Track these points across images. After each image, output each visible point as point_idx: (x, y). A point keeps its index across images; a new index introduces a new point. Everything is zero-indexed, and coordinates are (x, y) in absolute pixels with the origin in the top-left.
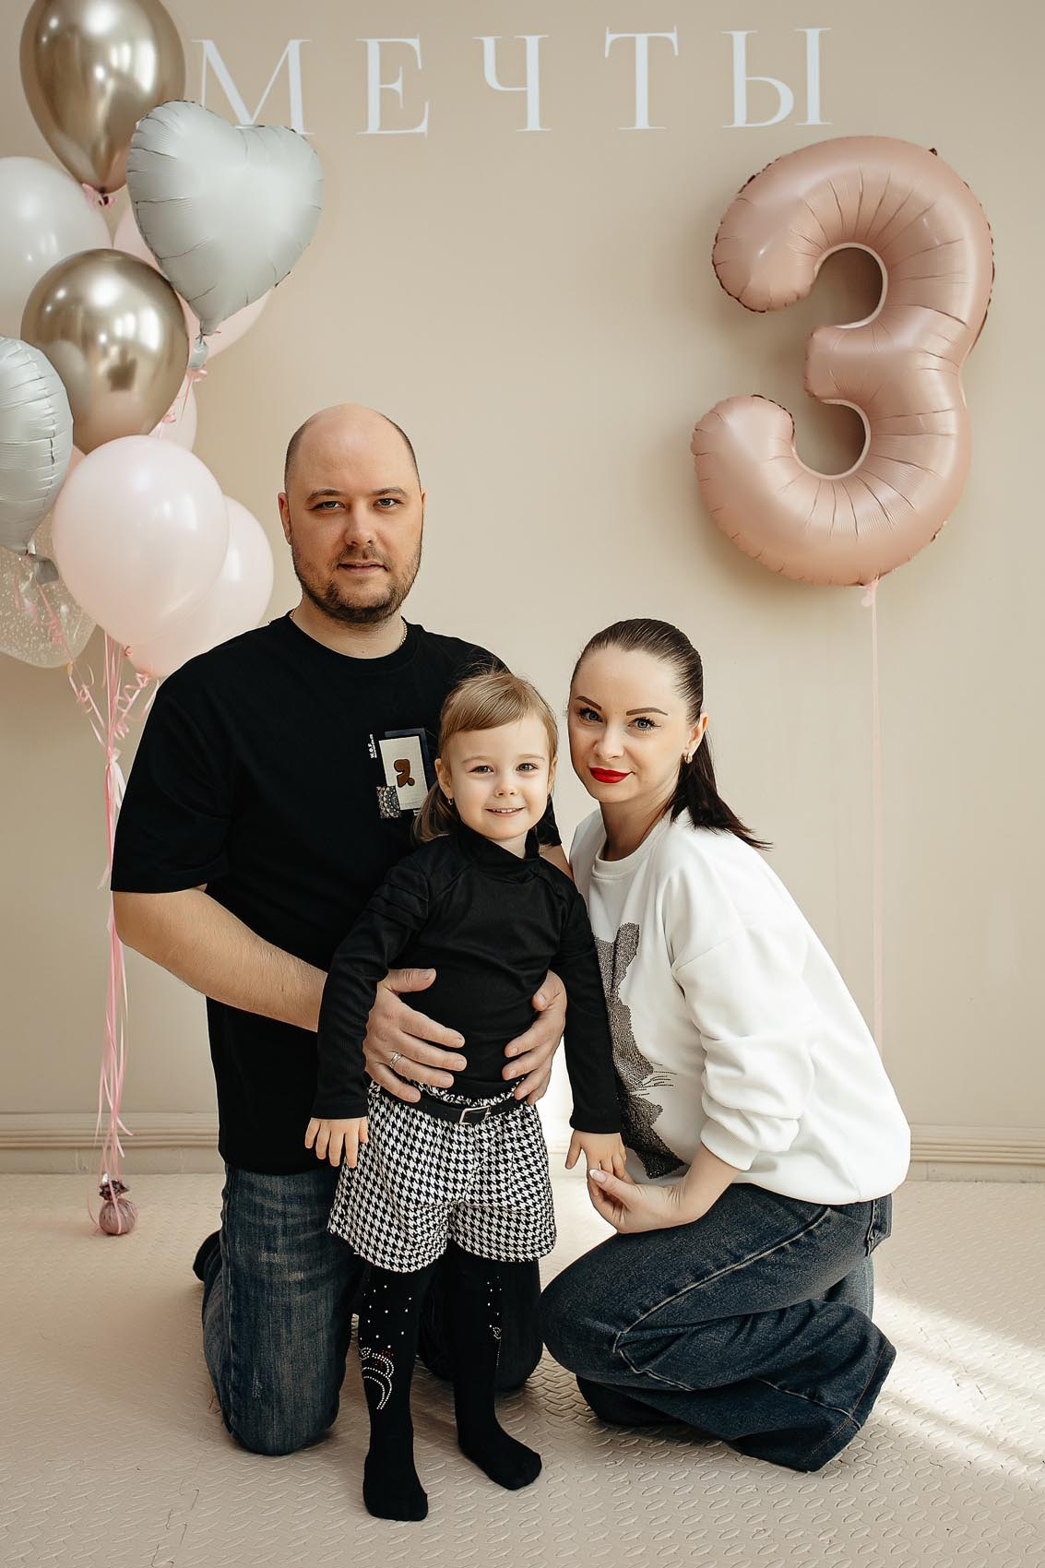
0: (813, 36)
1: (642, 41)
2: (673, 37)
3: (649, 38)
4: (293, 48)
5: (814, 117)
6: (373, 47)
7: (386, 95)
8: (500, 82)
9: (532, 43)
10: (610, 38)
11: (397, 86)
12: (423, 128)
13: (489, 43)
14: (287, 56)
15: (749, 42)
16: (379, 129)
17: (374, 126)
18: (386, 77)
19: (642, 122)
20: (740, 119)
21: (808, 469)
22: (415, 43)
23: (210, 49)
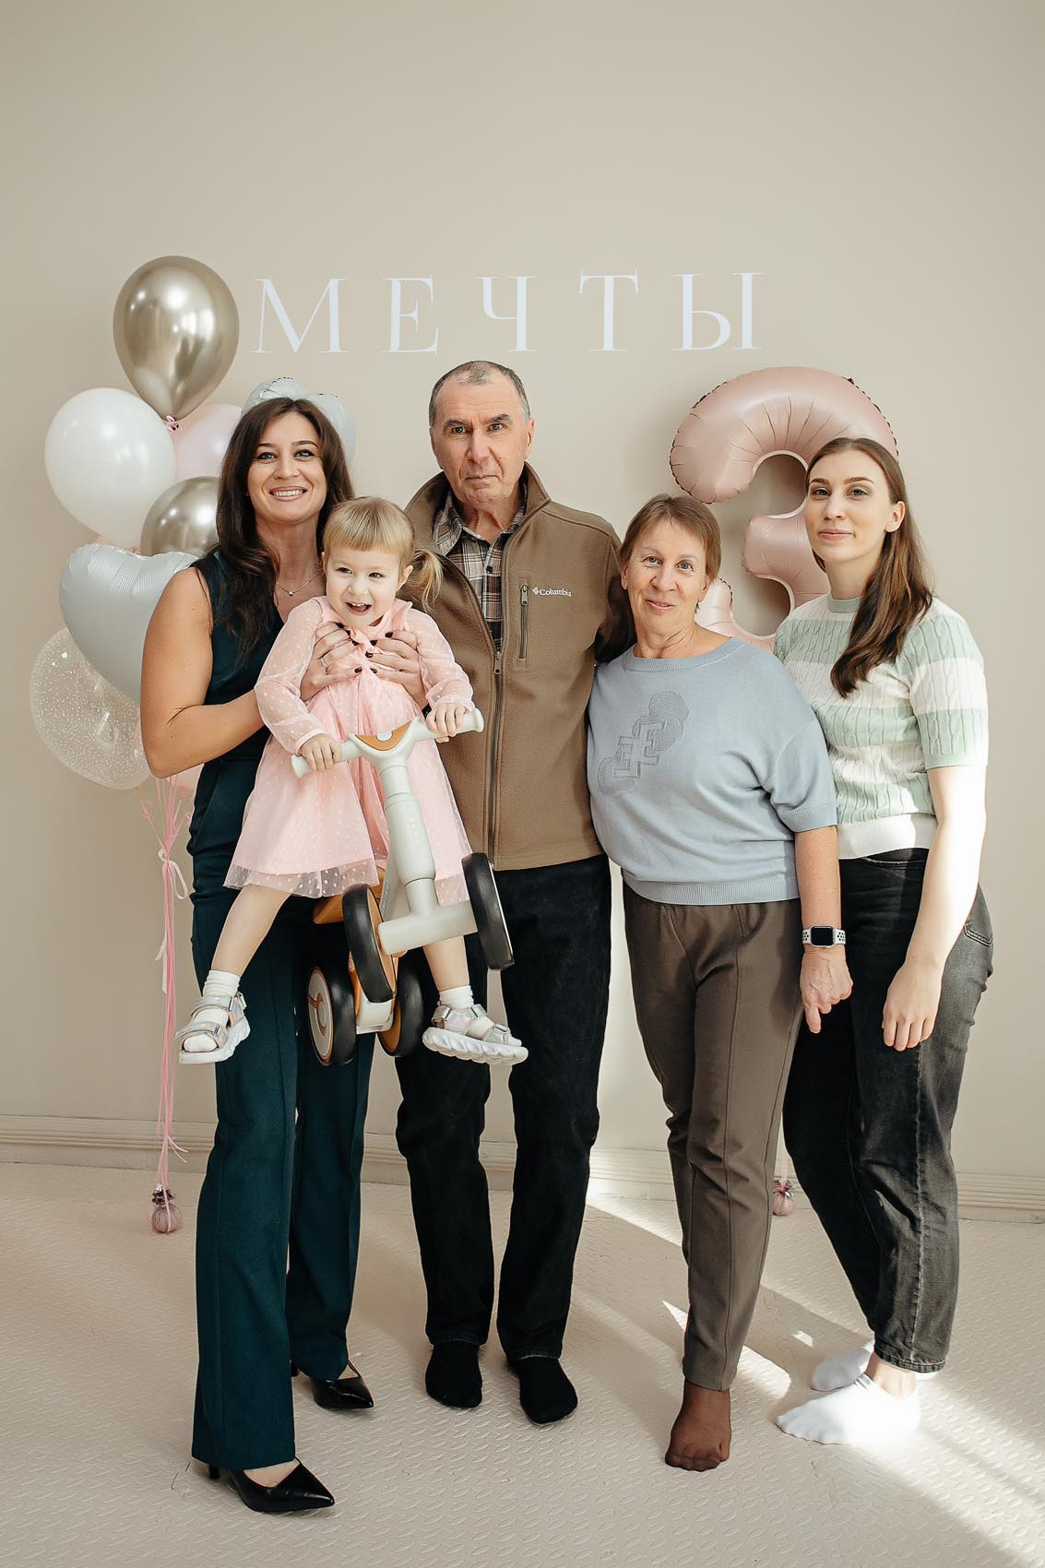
0: (747, 278)
1: (609, 281)
2: (634, 278)
3: (615, 279)
4: (333, 285)
5: (747, 343)
6: (396, 285)
7: (405, 322)
8: (496, 313)
9: (522, 282)
10: (584, 278)
11: (414, 315)
12: (434, 348)
13: (487, 282)
14: (328, 292)
15: (696, 283)
16: (399, 349)
17: (395, 345)
18: (405, 308)
19: (608, 345)
20: (687, 344)
21: (745, 633)
22: (429, 282)
23: (268, 285)
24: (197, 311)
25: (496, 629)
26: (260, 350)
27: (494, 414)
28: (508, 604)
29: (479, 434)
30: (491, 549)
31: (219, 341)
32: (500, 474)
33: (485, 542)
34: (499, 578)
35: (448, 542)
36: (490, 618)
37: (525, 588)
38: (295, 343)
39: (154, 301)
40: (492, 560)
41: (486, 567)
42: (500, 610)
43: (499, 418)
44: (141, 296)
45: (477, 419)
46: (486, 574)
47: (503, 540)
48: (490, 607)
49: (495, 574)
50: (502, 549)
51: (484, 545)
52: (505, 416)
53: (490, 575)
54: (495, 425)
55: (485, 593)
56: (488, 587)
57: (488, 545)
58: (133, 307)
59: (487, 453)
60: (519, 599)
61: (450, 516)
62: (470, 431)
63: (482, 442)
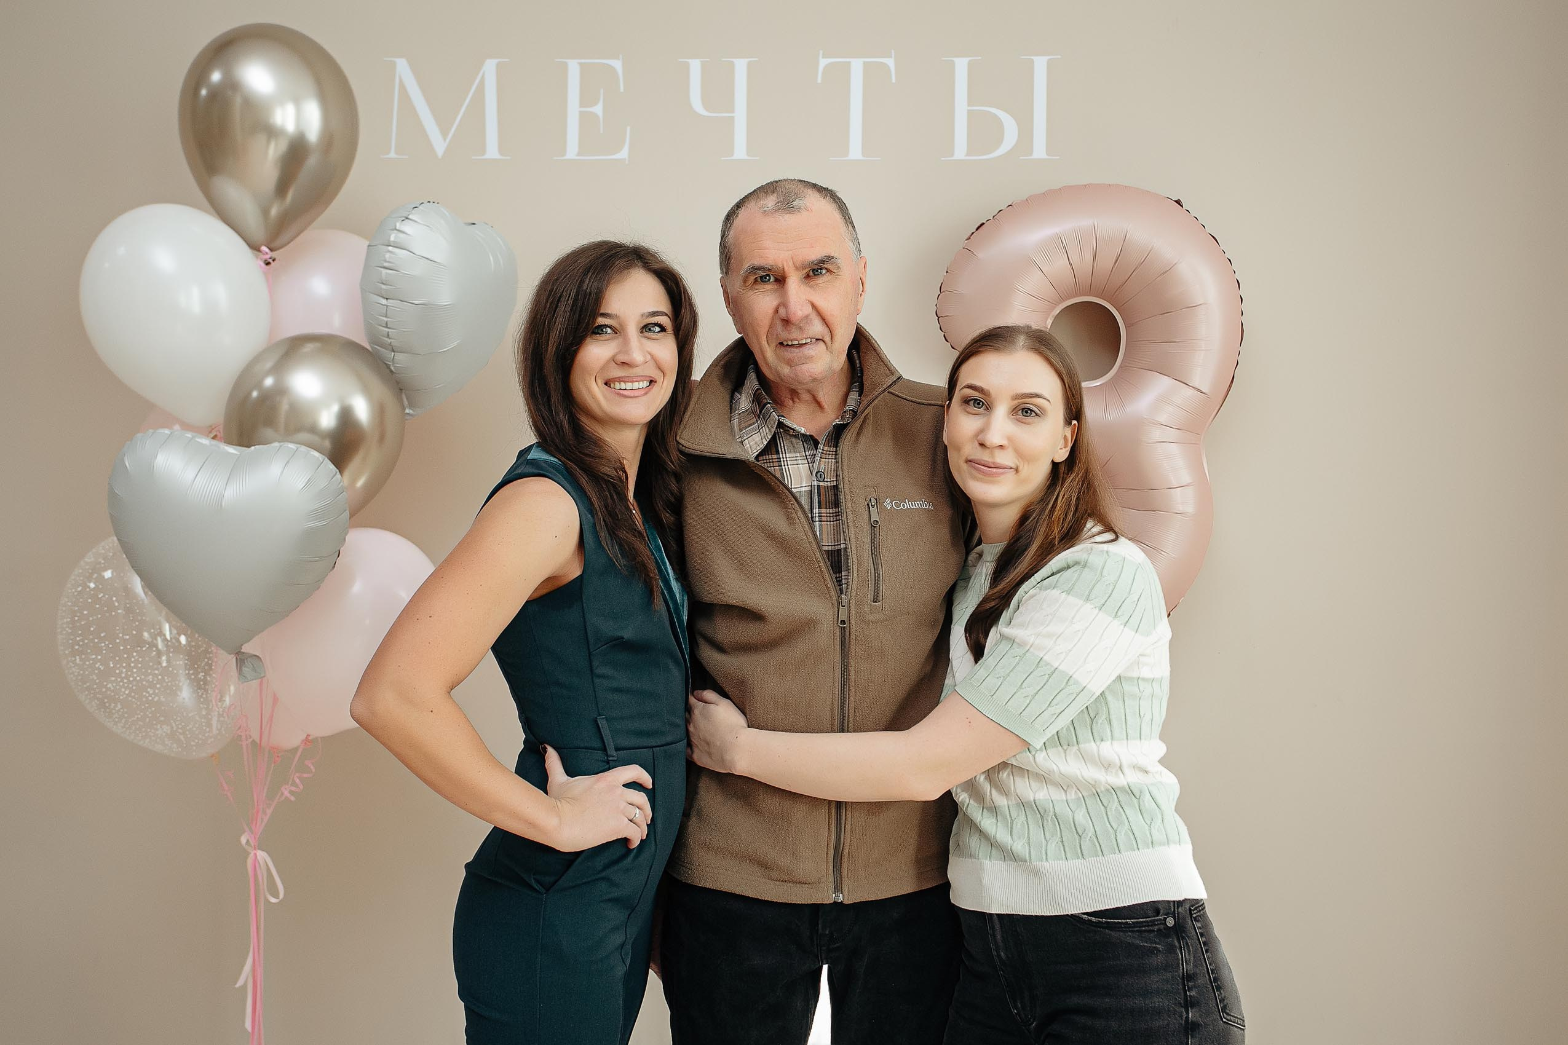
0: (1040, 64)
1: (857, 66)
2: (890, 62)
3: (864, 63)
4: (490, 67)
5: (1040, 150)
6: (574, 67)
7: (586, 119)
8: (706, 107)
9: (741, 66)
10: (823, 62)
11: (598, 109)
12: (624, 154)
13: (695, 66)
14: (484, 74)
15: (972, 70)
16: (577, 155)
17: (572, 151)
18: (587, 99)
19: (856, 154)
20: (960, 152)
22: (617, 64)
23: (403, 67)
24: (297, 101)
25: (836, 561)
26: (392, 155)
27: (814, 254)
28: (851, 524)
29: (794, 284)
30: (821, 447)
31: (328, 139)
32: (827, 339)
33: (811, 437)
34: (836, 488)
35: (757, 437)
36: (828, 544)
37: (873, 502)
38: (440, 145)
39: (232, 85)
40: (825, 464)
41: (814, 474)
42: (838, 532)
43: (822, 262)
44: (216, 76)
45: (791, 263)
46: (815, 483)
47: (837, 433)
48: (825, 529)
49: (829, 481)
50: (836, 446)
51: (811, 441)
52: (829, 257)
53: (821, 484)
54: (816, 270)
55: (816, 511)
56: (819, 502)
57: (816, 443)
58: (204, 92)
59: (808, 310)
60: (866, 517)
61: (757, 399)
62: (781, 280)
63: (798, 294)
